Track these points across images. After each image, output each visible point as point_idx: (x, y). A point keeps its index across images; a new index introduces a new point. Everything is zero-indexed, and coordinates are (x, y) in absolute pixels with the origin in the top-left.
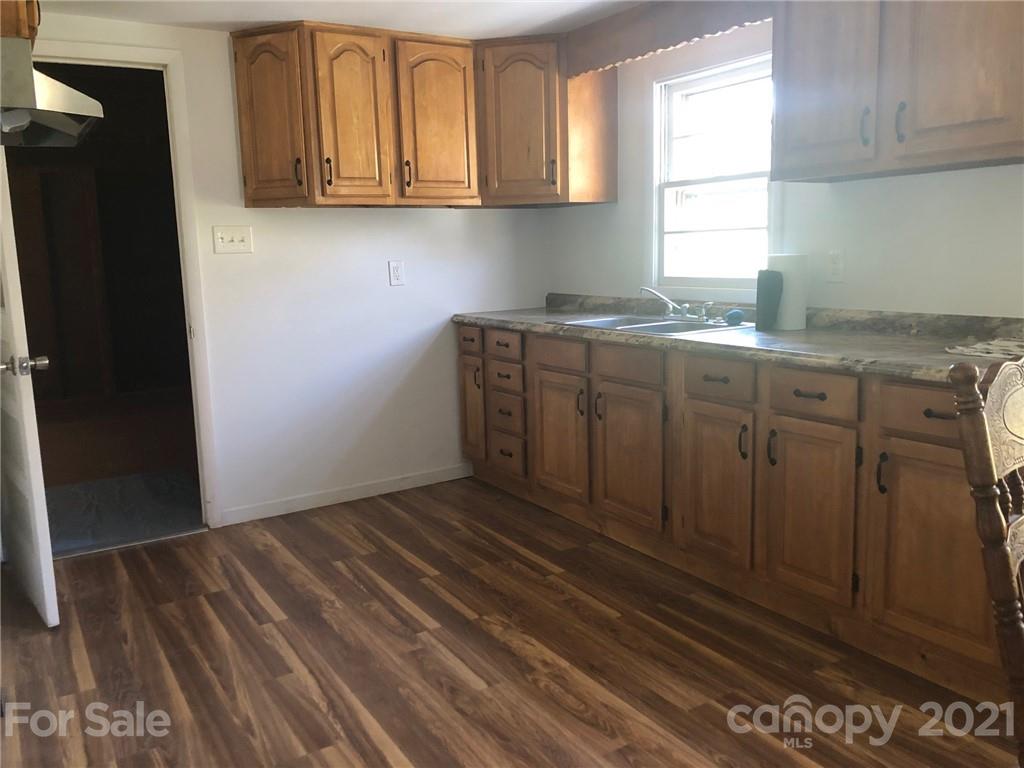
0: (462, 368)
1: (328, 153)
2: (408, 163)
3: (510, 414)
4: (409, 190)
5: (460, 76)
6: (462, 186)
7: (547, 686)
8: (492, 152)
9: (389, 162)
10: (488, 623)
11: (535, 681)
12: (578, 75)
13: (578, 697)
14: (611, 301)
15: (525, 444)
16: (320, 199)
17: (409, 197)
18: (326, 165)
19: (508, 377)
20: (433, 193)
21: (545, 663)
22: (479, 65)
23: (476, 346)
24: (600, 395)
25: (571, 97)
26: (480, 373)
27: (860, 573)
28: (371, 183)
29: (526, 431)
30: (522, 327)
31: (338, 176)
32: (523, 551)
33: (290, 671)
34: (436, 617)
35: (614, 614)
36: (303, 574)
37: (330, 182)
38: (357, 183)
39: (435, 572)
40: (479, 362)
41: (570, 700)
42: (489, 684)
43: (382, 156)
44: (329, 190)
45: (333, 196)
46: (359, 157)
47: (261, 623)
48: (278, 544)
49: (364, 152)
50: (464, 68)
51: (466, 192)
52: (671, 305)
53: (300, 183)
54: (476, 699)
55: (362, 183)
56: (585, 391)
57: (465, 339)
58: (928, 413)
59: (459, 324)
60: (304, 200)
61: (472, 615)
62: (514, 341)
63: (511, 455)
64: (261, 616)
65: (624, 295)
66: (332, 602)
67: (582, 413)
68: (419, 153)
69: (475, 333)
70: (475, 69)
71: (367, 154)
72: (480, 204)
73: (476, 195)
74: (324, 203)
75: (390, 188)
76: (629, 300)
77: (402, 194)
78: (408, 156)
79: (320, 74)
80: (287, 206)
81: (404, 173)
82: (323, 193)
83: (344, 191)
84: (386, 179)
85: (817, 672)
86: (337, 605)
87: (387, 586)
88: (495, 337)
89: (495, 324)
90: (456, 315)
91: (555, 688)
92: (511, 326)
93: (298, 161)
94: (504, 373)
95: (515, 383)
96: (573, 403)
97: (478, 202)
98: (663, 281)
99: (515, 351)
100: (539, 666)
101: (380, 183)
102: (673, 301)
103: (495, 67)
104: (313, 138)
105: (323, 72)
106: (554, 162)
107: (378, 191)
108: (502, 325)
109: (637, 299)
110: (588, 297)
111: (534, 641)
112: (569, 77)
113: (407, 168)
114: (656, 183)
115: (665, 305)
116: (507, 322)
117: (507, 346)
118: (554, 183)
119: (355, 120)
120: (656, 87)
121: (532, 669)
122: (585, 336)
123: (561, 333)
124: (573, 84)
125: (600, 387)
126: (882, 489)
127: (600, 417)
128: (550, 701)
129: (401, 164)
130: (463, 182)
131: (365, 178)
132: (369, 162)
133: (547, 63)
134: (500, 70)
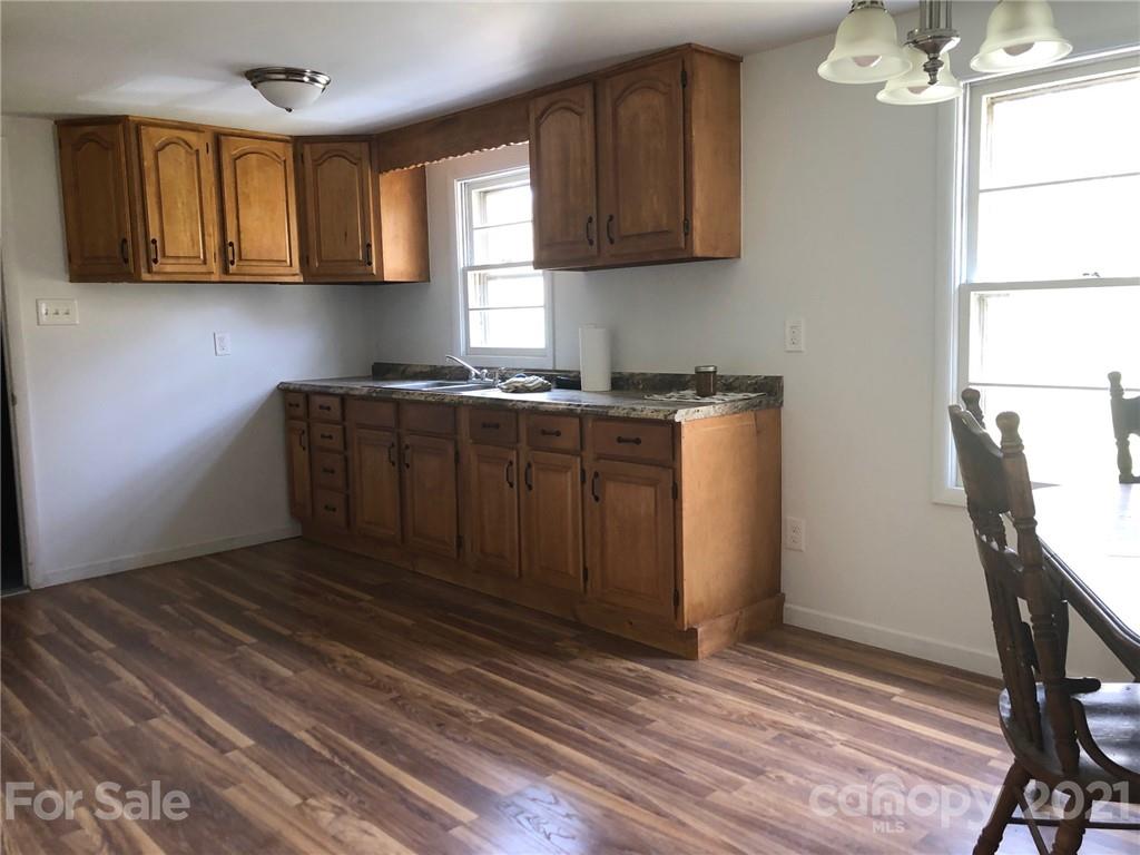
0: (289, 430)
1: (154, 233)
2: (231, 244)
3: (333, 472)
4: (232, 268)
5: (281, 167)
6: (284, 264)
7: (343, 670)
8: (312, 236)
9: (213, 242)
10: (300, 636)
11: (334, 668)
12: (387, 171)
13: (367, 673)
14: (428, 369)
15: (347, 498)
16: (145, 276)
18: (152, 246)
19: (330, 437)
20: (256, 270)
21: (345, 656)
22: (298, 158)
23: (300, 411)
24: (407, 447)
25: (383, 189)
26: (306, 435)
27: (588, 565)
28: (195, 261)
29: (347, 485)
30: (341, 391)
31: (164, 256)
32: (339, 587)
33: (118, 678)
34: (253, 635)
35: (408, 622)
36: (129, 615)
37: (156, 261)
38: (182, 261)
39: (255, 607)
40: (303, 425)
41: (361, 676)
42: (295, 672)
43: (206, 237)
44: (155, 267)
45: (158, 273)
46: (185, 238)
47: (90, 651)
48: (104, 597)
49: (188, 234)
50: (285, 161)
51: (287, 271)
52: (474, 371)
53: (126, 261)
54: (283, 681)
55: (187, 261)
56: (396, 444)
57: (291, 405)
58: (620, 440)
59: (286, 393)
60: (132, 277)
61: (286, 632)
62: (335, 403)
63: (334, 510)
64: (89, 646)
65: (439, 363)
66: (160, 634)
67: (393, 464)
68: (242, 236)
69: (301, 400)
70: (294, 161)
71: (192, 236)
72: (302, 281)
73: (298, 272)
74: (150, 279)
75: (215, 266)
76: (443, 368)
77: (226, 271)
78: (231, 237)
79: (145, 164)
80: (113, 282)
81: (228, 253)
82: (149, 271)
83: (169, 269)
84: (210, 257)
85: (557, 644)
86: (164, 633)
87: (212, 620)
88: (318, 400)
89: (318, 389)
90: (281, 383)
91: (349, 670)
92: (331, 390)
93: (125, 241)
94: (327, 434)
95: (337, 443)
96: (386, 456)
97: (300, 279)
98: (471, 351)
99: (336, 413)
100: (339, 658)
101: (205, 262)
102: (476, 368)
103: (314, 161)
104: (138, 220)
105: (148, 163)
106: (369, 246)
107: (203, 269)
108: (324, 389)
109: (450, 367)
110: (409, 365)
111: (338, 644)
112: (380, 172)
113: (230, 248)
114: (461, 265)
115: (469, 371)
116: (330, 387)
117: (329, 408)
118: (370, 264)
119: (180, 205)
120: (458, 185)
121: (332, 661)
122: (394, 396)
123: (374, 395)
124: (385, 179)
125: (407, 440)
126: (597, 499)
127: (408, 466)
128: (345, 678)
129: (224, 244)
130: (285, 261)
131: (190, 257)
132: (194, 243)
133: (360, 159)
134: (317, 163)
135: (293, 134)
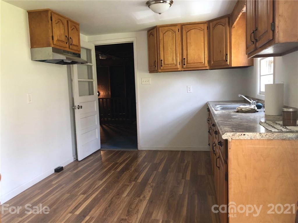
1: (162, 58)
2: (185, 59)
4: (184, 66)
5: (202, 32)
9: (179, 59)
17: (184, 68)
18: (161, 62)
20: (192, 66)
25: (233, 33)
31: (164, 64)
37: (162, 66)
38: (169, 65)
39: (160, 171)
43: (177, 58)
44: (162, 68)
46: (170, 59)
49: (171, 57)
50: (204, 30)
51: (203, 66)
53: (155, 67)
60: (156, 71)
68: (188, 56)
73: (207, 66)
74: (161, 71)
75: (179, 66)
78: (185, 57)
82: (160, 69)
83: (166, 68)
84: (178, 64)
86: (131, 171)
93: (155, 61)
97: (208, 68)
98: (261, 93)
101: (176, 65)
105: (161, 38)
106: (227, 55)
107: (175, 67)
112: (232, 27)
118: (227, 61)
119: (169, 49)
129: (182, 59)
130: (203, 63)
131: (172, 64)
132: (173, 60)
133: (225, 24)
134: (214, 28)
135: (207, 20)
